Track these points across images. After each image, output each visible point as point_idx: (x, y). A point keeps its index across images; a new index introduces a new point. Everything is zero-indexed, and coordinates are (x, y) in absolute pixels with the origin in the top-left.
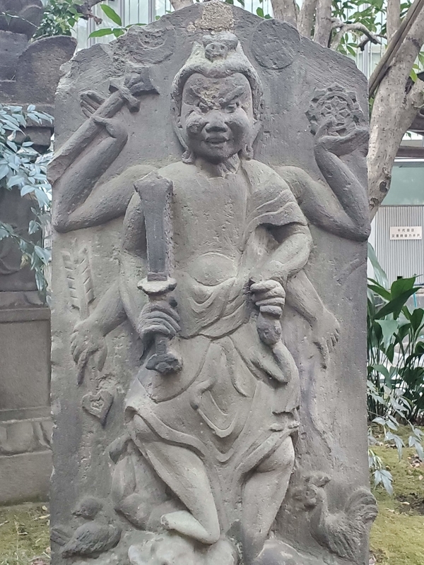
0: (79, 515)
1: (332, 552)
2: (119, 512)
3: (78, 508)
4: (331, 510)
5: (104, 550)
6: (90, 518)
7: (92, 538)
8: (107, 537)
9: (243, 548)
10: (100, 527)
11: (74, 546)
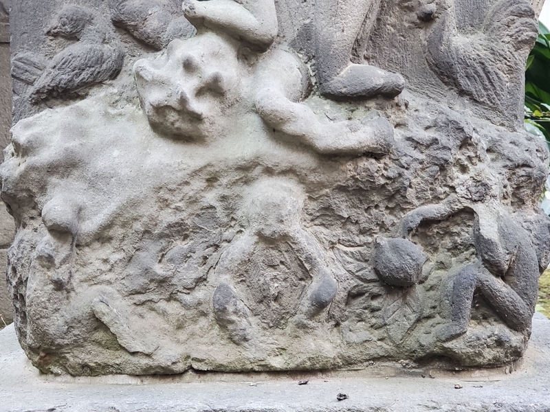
10: (89, 46)
11: (49, 79)
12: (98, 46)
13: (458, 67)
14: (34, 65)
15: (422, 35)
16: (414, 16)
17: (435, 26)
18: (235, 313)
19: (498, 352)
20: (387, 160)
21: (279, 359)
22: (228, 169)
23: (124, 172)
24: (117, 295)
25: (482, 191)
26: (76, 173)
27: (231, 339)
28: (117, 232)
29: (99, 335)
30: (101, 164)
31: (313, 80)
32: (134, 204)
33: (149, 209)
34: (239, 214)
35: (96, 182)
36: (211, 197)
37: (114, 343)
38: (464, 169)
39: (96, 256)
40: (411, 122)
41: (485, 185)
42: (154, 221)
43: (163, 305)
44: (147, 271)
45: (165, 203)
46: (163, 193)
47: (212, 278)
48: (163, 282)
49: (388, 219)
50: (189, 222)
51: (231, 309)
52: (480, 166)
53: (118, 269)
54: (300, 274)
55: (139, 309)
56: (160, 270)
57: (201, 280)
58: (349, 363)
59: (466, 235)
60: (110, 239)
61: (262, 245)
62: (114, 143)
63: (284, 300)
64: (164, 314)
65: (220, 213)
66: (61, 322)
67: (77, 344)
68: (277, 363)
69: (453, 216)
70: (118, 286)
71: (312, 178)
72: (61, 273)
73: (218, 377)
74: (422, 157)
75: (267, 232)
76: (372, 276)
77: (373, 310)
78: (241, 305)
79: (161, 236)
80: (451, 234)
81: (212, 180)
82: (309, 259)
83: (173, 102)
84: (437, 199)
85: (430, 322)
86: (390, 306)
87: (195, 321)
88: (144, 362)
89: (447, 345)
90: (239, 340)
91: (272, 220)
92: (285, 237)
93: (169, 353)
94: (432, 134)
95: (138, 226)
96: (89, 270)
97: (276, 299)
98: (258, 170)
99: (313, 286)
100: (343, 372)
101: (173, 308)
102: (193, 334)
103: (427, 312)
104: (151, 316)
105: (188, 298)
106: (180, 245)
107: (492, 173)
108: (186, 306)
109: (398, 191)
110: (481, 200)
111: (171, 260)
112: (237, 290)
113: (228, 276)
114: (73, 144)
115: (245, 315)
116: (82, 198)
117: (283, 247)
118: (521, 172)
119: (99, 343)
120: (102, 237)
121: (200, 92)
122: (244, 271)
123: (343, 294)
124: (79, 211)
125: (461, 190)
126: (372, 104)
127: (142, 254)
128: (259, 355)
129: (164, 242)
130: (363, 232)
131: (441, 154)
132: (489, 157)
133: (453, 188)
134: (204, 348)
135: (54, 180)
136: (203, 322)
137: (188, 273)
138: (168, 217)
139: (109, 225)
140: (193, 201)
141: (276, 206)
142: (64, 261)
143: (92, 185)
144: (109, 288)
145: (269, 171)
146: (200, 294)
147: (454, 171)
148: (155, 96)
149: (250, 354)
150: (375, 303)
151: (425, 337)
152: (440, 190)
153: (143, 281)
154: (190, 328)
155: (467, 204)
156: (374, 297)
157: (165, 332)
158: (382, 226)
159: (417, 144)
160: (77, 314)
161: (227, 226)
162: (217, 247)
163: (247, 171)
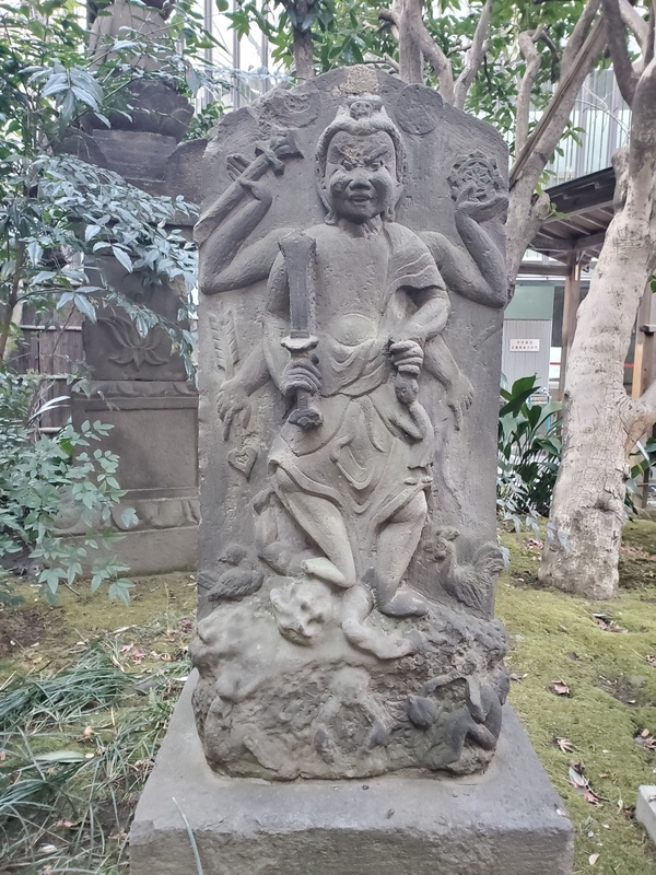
0: (224, 562)
1: (460, 601)
2: (261, 559)
3: (223, 555)
4: (460, 562)
5: (247, 593)
6: (235, 564)
7: (237, 582)
8: (250, 582)
9: (377, 594)
10: (244, 572)
11: (220, 590)
12: (248, 572)
13: (458, 588)
14: (211, 579)
15: (437, 566)
16: (433, 556)
17: (445, 562)
18: (328, 747)
19: (478, 766)
20: (417, 655)
21: (352, 771)
22: (325, 664)
23: (264, 661)
24: (257, 730)
25: (471, 668)
26: (235, 659)
27: (324, 760)
28: (259, 694)
29: (247, 755)
30: (250, 654)
31: (375, 601)
32: (269, 681)
33: (278, 684)
34: (331, 686)
35: (248, 665)
36: (314, 677)
37: (255, 760)
38: (461, 654)
39: (246, 708)
40: (431, 628)
41: (472, 664)
42: (280, 690)
43: (284, 736)
44: (275, 717)
45: (288, 681)
46: (286, 676)
47: (314, 723)
48: (284, 723)
49: (417, 684)
50: (301, 691)
51: (324, 745)
52: (470, 651)
53: (258, 715)
54: (365, 723)
55: (271, 737)
56: (283, 716)
57: (307, 725)
58: (391, 770)
59: (461, 691)
60: (254, 698)
61: (343, 708)
62: (258, 640)
63: (356, 738)
64: (285, 741)
65: (319, 686)
66: (225, 748)
67: (234, 761)
68: (350, 774)
69: (454, 682)
70: (258, 724)
71: (374, 669)
72: (226, 722)
73: (315, 781)
74: (438, 651)
75: (348, 703)
76: (407, 719)
77: (406, 737)
78: (330, 742)
79: (284, 698)
80: (452, 690)
81: (315, 668)
82: (371, 717)
83: (295, 627)
84: (445, 672)
85: (440, 747)
86: (417, 736)
87: (302, 746)
88: (274, 774)
89: (449, 766)
90: (329, 761)
91: (350, 696)
92: (358, 705)
93: (288, 768)
94: (443, 637)
95: (271, 692)
96: (242, 715)
97: (351, 737)
98: (343, 664)
99: (373, 731)
100: (388, 776)
101: (289, 737)
102: (301, 755)
103: (438, 741)
104: (276, 740)
105: (299, 734)
106: (296, 703)
107: (476, 655)
108: (297, 738)
109: (423, 671)
110: (471, 673)
111: (290, 712)
112: (327, 732)
113: (323, 725)
114: (234, 642)
115: (333, 747)
116: (239, 675)
117: (356, 709)
118: (493, 653)
119: (247, 760)
120: (250, 697)
121: (310, 622)
122: (333, 722)
123: (390, 731)
124: (237, 685)
125: (459, 668)
126: (409, 620)
127: (273, 707)
128: (340, 771)
129: (286, 702)
130: (402, 693)
131: (448, 649)
132: (475, 644)
133: (455, 667)
134: (308, 764)
135: (222, 661)
136: (307, 748)
137: (300, 720)
138: (289, 689)
139: (255, 691)
140: (303, 680)
141: (354, 689)
142: (228, 715)
143: (245, 667)
144: (253, 725)
145: (349, 665)
146: (306, 732)
147: (457, 657)
148: (284, 622)
149: (335, 770)
150: (407, 733)
151: (436, 758)
152: (447, 667)
153: (272, 722)
154: (300, 751)
155: (462, 676)
156: (406, 730)
157: (285, 753)
158: (413, 689)
159: (434, 644)
160: (234, 744)
161: (323, 692)
162: (317, 706)
163: (336, 665)
